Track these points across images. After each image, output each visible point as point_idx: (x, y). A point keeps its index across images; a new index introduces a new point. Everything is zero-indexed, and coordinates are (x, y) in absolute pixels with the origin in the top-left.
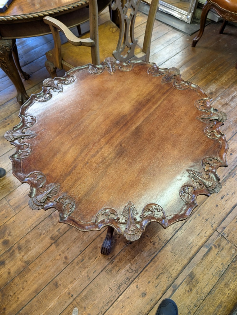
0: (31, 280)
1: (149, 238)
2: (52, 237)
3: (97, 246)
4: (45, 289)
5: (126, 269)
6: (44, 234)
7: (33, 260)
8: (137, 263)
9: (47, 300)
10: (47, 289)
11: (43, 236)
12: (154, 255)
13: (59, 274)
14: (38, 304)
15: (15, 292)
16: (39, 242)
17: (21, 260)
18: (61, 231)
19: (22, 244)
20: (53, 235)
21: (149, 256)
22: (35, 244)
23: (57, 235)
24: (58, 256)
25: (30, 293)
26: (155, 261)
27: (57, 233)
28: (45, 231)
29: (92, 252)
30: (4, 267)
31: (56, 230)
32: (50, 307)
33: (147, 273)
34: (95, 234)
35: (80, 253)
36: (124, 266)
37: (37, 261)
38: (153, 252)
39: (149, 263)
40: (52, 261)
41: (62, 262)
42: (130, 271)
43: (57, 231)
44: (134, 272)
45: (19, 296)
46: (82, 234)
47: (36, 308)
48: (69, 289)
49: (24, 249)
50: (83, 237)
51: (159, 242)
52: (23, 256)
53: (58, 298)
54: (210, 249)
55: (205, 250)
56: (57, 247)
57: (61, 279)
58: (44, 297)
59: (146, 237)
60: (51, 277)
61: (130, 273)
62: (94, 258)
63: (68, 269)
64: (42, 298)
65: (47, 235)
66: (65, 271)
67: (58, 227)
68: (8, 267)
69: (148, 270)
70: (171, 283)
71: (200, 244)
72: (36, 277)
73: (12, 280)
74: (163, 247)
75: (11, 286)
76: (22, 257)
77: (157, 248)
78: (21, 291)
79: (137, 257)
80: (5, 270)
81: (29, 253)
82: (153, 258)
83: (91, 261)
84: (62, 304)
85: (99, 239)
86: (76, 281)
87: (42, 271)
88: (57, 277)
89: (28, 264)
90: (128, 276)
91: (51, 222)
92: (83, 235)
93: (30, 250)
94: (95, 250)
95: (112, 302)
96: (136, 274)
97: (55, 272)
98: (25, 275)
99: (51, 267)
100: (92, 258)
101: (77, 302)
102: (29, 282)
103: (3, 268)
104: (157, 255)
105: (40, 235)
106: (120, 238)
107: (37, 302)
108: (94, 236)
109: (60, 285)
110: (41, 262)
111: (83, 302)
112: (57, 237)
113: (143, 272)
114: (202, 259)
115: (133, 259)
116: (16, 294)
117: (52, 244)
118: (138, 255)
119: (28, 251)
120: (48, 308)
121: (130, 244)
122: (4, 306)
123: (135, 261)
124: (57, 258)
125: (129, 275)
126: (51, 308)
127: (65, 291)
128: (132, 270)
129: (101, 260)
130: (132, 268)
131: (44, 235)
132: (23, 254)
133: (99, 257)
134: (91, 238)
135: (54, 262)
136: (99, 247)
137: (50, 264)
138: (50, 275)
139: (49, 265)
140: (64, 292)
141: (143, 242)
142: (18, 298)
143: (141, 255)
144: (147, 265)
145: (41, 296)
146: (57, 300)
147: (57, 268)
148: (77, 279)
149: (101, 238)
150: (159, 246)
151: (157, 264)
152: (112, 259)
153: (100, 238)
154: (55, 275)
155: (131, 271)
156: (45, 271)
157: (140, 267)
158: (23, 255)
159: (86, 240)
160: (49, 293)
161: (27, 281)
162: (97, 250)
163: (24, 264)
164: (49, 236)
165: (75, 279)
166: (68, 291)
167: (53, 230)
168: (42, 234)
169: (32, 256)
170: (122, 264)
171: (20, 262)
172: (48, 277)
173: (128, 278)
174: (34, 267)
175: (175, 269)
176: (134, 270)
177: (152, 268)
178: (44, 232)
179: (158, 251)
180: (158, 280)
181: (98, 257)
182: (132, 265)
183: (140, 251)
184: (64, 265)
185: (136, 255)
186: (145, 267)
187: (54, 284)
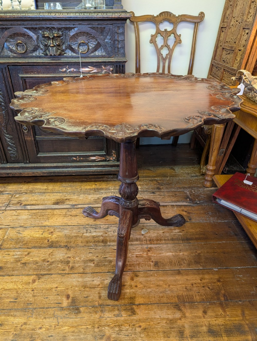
0: (180, 286)
1: (49, 239)
2: (132, 313)
3: (95, 266)
4: (170, 268)
5: (91, 234)
6: (140, 326)
7: (170, 304)
8: (79, 232)
9: (171, 260)
10: (167, 267)
11: (143, 325)
12: (62, 227)
13: (149, 271)
14: (182, 263)
15: (203, 288)
16: (152, 320)
17: (184, 316)
18: (116, 312)
19: (176, 336)
20: (130, 316)
21: (65, 229)
22: (159, 323)
23: (124, 310)
24: (139, 287)
25: (186, 276)
26: (66, 224)
27: (123, 313)
28: (135, 330)
29: (104, 265)
30: (210, 324)
31: (123, 318)
32: (172, 254)
33: (79, 222)
34: (86, 277)
36: (90, 236)
37: (165, 300)
38: (60, 229)
39: (71, 226)
40: (148, 287)
41: (138, 279)
42: (89, 231)
43: (122, 316)
44: (87, 229)
45: (199, 281)
46: (98, 288)
47: (185, 261)
48: (147, 254)
49: (175, 328)
50: (99, 285)
51: (47, 231)
52: (180, 319)
53: (161, 254)
54: (25, 205)
55: (29, 207)
56: (135, 297)
57: (149, 265)
58: (173, 264)
59: (50, 240)
60: (157, 274)
61: (90, 231)
62: (107, 259)
63: (137, 268)
64: (176, 264)
65: (137, 321)
66: (140, 269)
67: (117, 320)
68: (204, 320)
69: (77, 223)
70: (73, 209)
71: (27, 211)
72: (173, 285)
73: (203, 301)
74: (49, 226)
75: (206, 297)
76: (182, 320)
77: (54, 229)
78: (195, 284)
79: (74, 235)
80: (210, 319)
81: (170, 317)
82: (64, 226)
83: (111, 259)
84: (160, 249)
85: (87, 270)
86: (136, 255)
87: (165, 286)
88: (152, 270)
89: (178, 305)
90: (94, 230)
91: (120, 336)
92: (98, 286)
93: (168, 319)
94: (100, 264)
96: (87, 226)
97: (151, 275)
98: (185, 295)
99: (153, 282)
100: (109, 260)
101: (146, 242)
102: (183, 286)
103: (213, 325)
104: (60, 226)
105: (145, 329)
106: (69, 256)
107: (182, 265)
108: (88, 277)
109: (152, 262)
110: (161, 295)
112: (126, 308)
113: (82, 224)
114: (38, 205)
115: (78, 236)
116: (202, 285)
117: (138, 305)
119: (171, 321)
120: (173, 254)
121: (67, 246)
122: (219, 283)
124: (141, 286)
126: (171, 252)
127: (151, 254)
128: (87, 230)
130: (86, 231)
131: (141, 324)
132: (180, 323)
133: (101, 256)
134: (94, 277)
135: (147, 285)
136: (94, 263)
137: (152, 286)
138: (158, 276)
139: (154, 286)
140: (153, 254)
141: (56, 240)
142: (201, 280)
143: (69, 234)
144: (73, 225)
145: (175, 266)
146: (162, 253)
147: (147, 277)
148: (135, 255)
149: (84, 269)
150: (50, 229)
151: (67, 222)
152: (93, 248)
154: (153, 273)
156: (161, 283)
157: (80, 228)
158: (179, 321)
159: (99, 279)
160: (167, 263)
161: (186, 289)
162: (98, 263)
163: (182, 308)
164: (135, 317)
165: (137, 257)
166: (149, 253)
167: (125, 322)
168: (142, 328)
169: (168, 309)
170: (89, 239)
171: (187, 315)
172: (161, 276)
173: (96, 229)
174: (172, 297)
175: (60, 212)
177: (73, 222)
178: (138, 330)
179: (56, 227)
180: (77, 214)
181: (102, 257)
182: (83, 233)
183: (67, 237)
184: (139, 275)
185: (72, 236)
186: (77, 225)
187: (158, 267)
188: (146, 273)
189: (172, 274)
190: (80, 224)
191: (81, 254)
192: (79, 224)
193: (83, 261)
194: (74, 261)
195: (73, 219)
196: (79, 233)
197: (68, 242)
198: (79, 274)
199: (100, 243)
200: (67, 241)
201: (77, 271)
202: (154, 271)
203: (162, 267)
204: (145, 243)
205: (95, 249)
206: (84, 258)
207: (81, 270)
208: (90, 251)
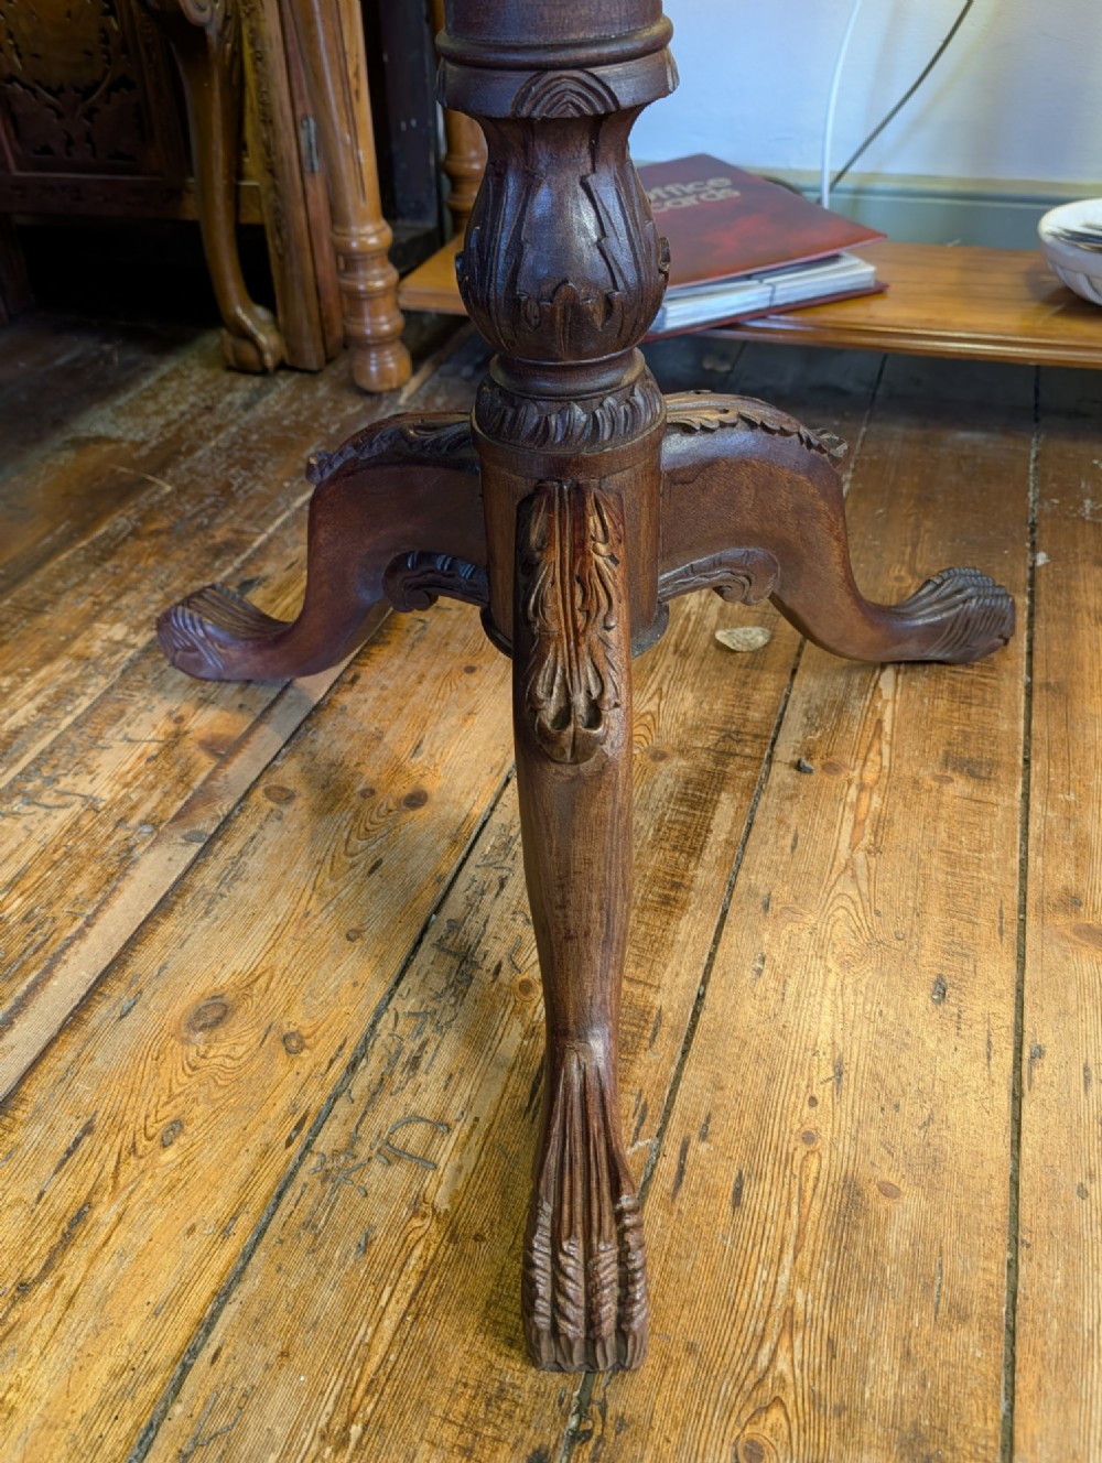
5: (462, 1128)
8: (365, 1247)
9: (940, 690)
10: (1005, 726)
13: (1026, 824)
21: (222, 1421)
25: (1081, 669)
26: (127, 1393)
33: (221, 1205)
35: (1027, 1038)
36: (494, 1148)
39: (207, 1325)
42: (414, 1136)
44: (363, 1151)
48: (861, 786)
53: (879, 721)
57: (974, 804)
58: (977, 692)
60: (1058, 787)
61: (411, 1121)
64: (985, 683)
66: (1002, 860)
69: (198, 1244)
79: (389, 1324)
85: (975, 1285)
86: (853, 847)
88: (1018, 805)
90: (421, 1078)
95: (475, 857)
96: (331, 1137)
97: (1071, 819)
101: (737, 759)
109: (944, 779)
111: (694, 775)
113: (266, 1185)
118: (380, 1348)
123: (388, 1266)
125: (406, 1097)
127: (872, 769)
128: (392, 1154)
129: (770, 1080)
130: (400, 1173)
133: (813, 1101)
138: (1078, 787)
140: (874, 759)
143: (334, 1385)
144: (222, 1296)
145: (996, 689)
146: (876, 711)
147: (1081, 845)
148: (860, 856)
149: (960, 1315)
151: (99, 1373)
152: (672, 1150)
153: (977, 1308)
155: (398, 1142)
157: (305, 1225)
160: (969, 716)
165: (875, 850)
166: (853, 774)
172: (1076, 777)
176: (376, 1167)
177: (164, 1283)
181: (823, 1093)
183: (376, 1426)
184: (1059, 886)
185: (398, 1340)
186: (247, 1256)
187: (994, 764)
188: (1045, 841)
189: (1066, 722)
190: (255, 1206)
191: (732, 1305)
192: (245, 1222)
193: (835, 1300)
194: (816, 1400)
195: (104, 1270)
196: (385, 1246)
197: (470, 1424)
198: (1025, 1382)
199: (638, 1072)
200: (449, 1434)
201: (973, 1406)
202: (1026, 796)
203: (1003, 750)
204: (743, 768)
205: (704, 1137)
206: (800, 1277)
207: (974, 1349)
208: (711, 1193)
